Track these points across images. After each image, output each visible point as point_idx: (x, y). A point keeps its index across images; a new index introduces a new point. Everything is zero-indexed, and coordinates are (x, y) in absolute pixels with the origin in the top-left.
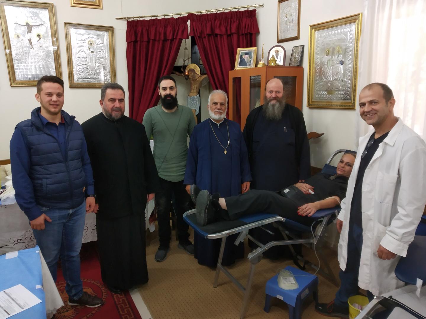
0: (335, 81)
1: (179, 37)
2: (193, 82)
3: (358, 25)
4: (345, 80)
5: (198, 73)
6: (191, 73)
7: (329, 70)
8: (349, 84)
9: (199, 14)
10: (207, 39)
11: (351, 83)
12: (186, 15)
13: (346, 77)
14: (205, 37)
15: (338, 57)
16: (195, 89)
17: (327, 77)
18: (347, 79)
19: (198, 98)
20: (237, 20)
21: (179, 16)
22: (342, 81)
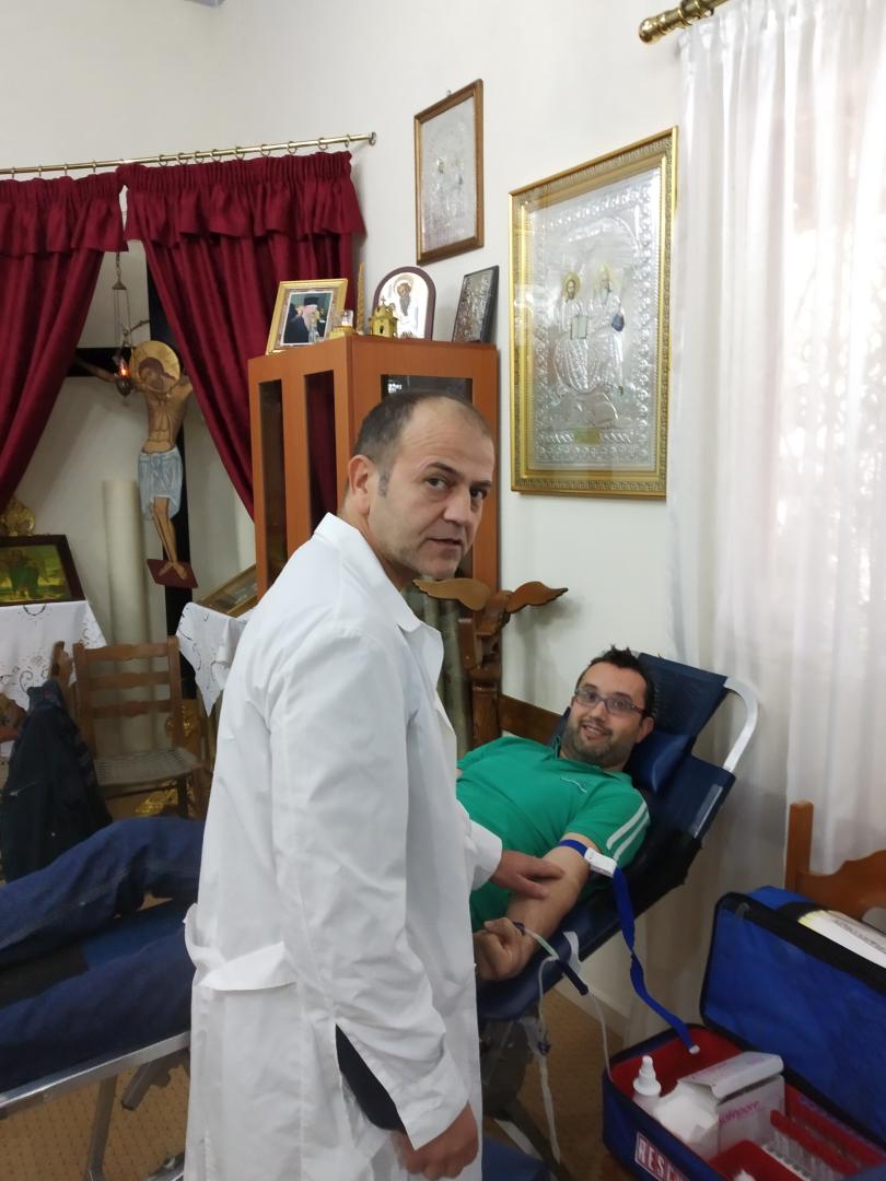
0: (598, 394)
1: (88, 243)
2: (155, 403)
3: (667, 173)
4: (631, 392)
5: (171, 374)
6: (149, 373)
7: (578, 352)
8: (645, 401)
9: (156, 165)
10: (184, 255)
11: (652, 400)
12: (113, 169)
13: (633, 377)
14: (177, 246)
15: (604, 303)
16: (165, 426)
17: (573, 377)
18: (637, 383)
19: (176, 459)
20: (284, 185)
21: (90, 172)
22: (622, 393)
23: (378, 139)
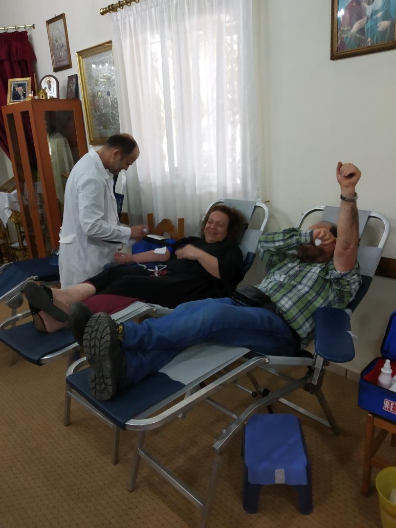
0: (107, 114)
7: (100, 102)
15: (105, 88)
17: (100, 109)
20: (5, 43)
23: (36, 26)
